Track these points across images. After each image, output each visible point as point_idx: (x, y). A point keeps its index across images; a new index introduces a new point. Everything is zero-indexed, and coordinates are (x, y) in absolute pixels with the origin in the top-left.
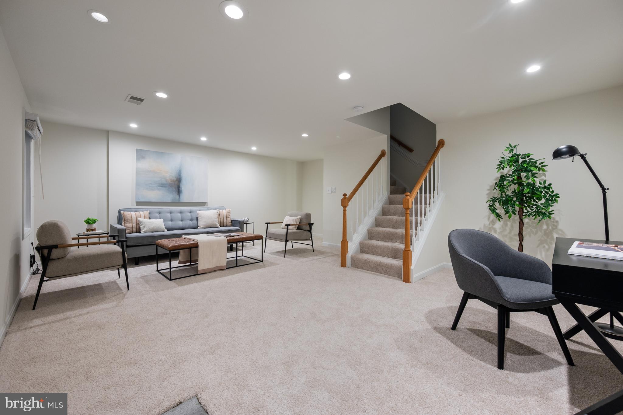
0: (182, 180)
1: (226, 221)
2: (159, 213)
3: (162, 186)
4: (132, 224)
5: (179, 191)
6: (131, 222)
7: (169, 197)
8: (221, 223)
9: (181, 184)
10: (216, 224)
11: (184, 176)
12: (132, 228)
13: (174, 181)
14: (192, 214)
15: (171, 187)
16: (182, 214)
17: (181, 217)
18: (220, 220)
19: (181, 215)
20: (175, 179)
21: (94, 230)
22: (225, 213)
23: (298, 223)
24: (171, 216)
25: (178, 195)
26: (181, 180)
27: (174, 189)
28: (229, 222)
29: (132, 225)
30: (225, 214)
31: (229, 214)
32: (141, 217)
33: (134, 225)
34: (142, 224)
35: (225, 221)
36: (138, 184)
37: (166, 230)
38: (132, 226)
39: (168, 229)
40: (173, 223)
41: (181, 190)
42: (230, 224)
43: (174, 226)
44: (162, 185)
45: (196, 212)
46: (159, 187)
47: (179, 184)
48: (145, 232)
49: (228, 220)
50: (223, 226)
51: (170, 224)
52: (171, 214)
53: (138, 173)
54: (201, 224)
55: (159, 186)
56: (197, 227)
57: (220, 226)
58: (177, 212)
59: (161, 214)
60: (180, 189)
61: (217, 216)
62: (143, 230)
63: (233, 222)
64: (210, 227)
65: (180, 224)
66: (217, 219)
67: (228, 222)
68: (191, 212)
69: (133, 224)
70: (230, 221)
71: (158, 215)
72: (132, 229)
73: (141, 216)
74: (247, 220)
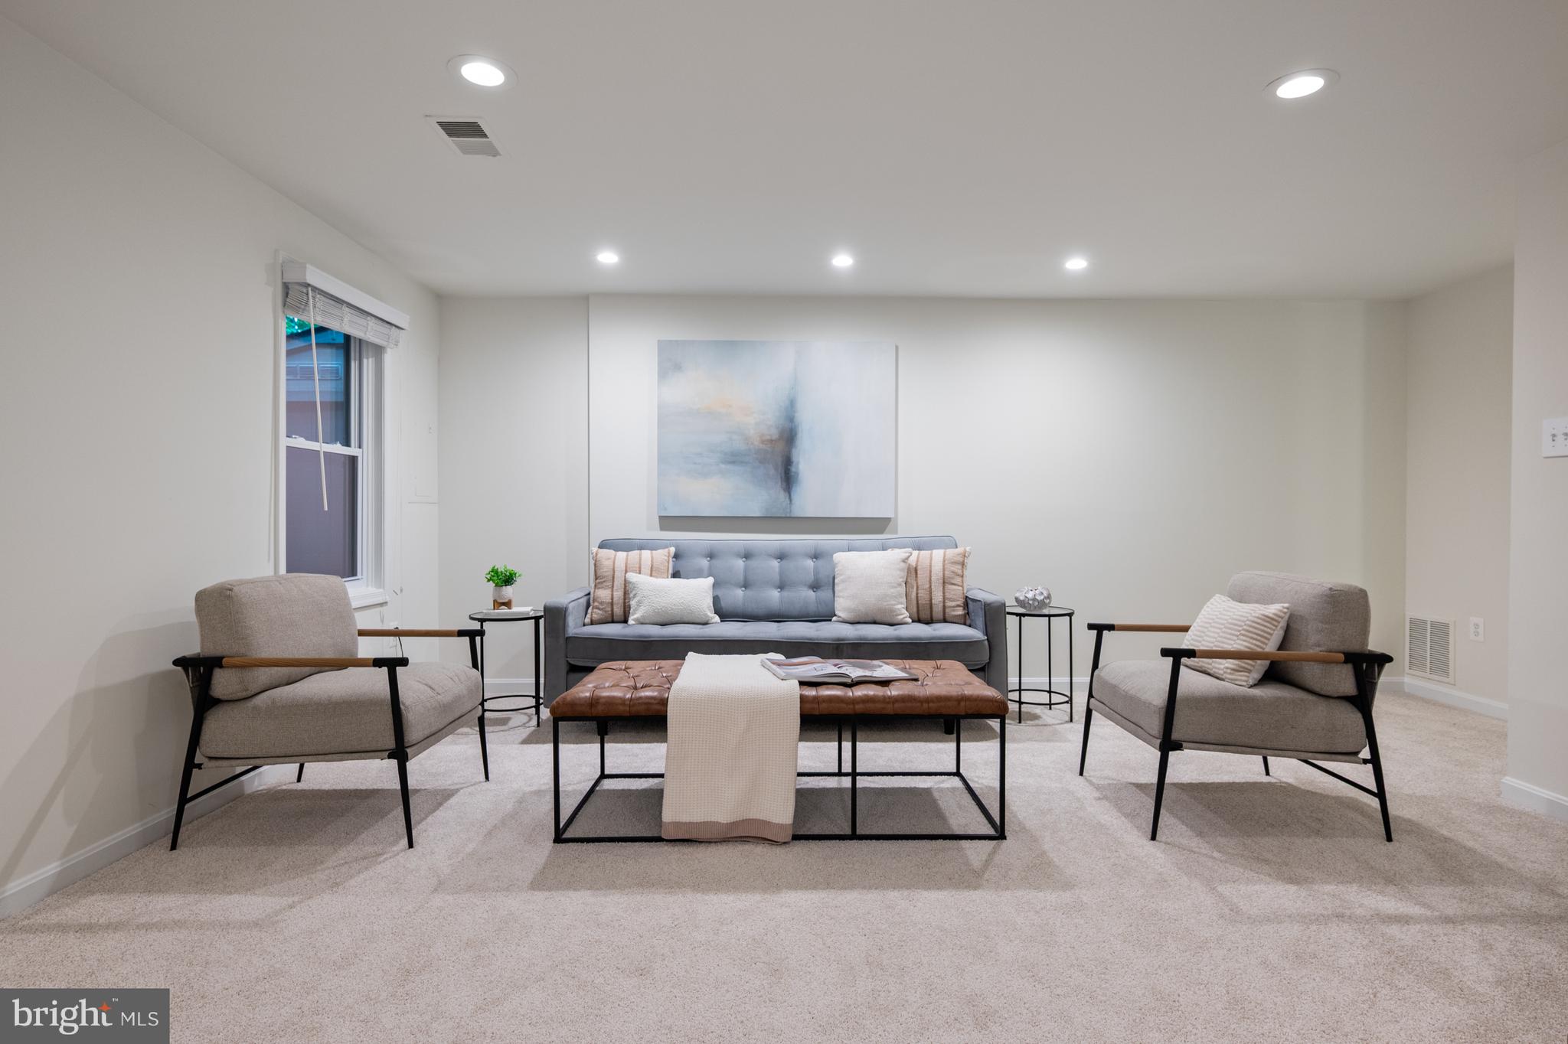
0: (799, 435)
1: (941, 598)
2: (711, 556)
3: (733, 462)
4: (612, 591)
5: (788, 477)
6: (610, 584)
7: (755, 500)
8: (918, 603)
9: (794, 450)
10: (892, 611)
11: (806, 419)
12: (612, 604)
13: (772, 441)
14: (820, 562)
15: (760, 462)
16: (784, 562)
17: (781, 573)
18: (914, 594)
19: (780, 567)
20: (774, 433)
21: (508, 604)
22: (941, 565)
23: (1271, 647)
24: (746, 570)
25: (784, 490)
26: (796, 434)
27: (772, 472)
28: (954, 604)
29: (612, 595)
30: (937, 568)
31: (957, 569)
32: (640, 568)
33: (618, 594)
34: (634, 592)
35: (937, 598)
36: (663, 459)
37: (717, 619)
38: (612, 599)
39: (725, 616)
40: (749, 593)
41: (797, 474)
42: (960, 612)
43: (752, 608)
44: (734, 459)
45: (832, 556)
46: (723, 466)
47: (790, 452)
48: (641, 622)
49: (948, 595)
50: (929, 622)
51: (736, 597)
52: (749, 562)
53: (665, 419)
54: (843, 606)
55: (722, 463)
56: (827, 616)
57: (910, 620)
58: (770, 556)
59: (714, 561)
60: (793, 469)
61: (899, 576)
62: (633, 615)
63: (970, 602)
64: (870, 619)
65: (773, 597)
66: (902, 590)
67: (949, 604)
68: (816, 556)
69: (615, 593)
70: (961, 602)
71: (705, 563)
72: (610, 609)
73: (640, 565)
74: (1040, 598)
